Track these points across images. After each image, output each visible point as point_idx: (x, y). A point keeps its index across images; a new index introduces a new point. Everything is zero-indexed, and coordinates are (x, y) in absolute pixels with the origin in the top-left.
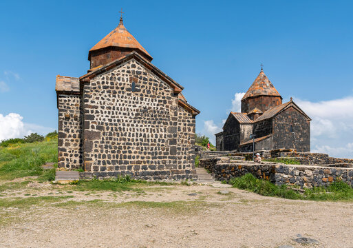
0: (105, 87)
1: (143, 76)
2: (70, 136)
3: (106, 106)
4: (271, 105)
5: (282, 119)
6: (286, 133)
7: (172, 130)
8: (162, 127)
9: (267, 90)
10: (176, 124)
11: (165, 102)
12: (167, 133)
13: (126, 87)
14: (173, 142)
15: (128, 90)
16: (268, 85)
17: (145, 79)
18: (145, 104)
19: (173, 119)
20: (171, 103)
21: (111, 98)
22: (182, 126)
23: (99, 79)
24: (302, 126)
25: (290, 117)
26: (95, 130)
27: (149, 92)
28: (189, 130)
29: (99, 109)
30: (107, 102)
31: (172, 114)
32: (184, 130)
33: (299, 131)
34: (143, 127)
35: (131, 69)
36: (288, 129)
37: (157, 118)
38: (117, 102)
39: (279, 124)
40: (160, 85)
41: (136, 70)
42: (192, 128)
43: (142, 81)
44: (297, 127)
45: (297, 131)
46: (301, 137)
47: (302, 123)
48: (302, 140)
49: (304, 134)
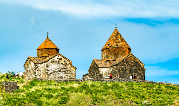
0: (52, 63)
1: (61, 59)
2: (38, 76)
3: (52, 68)
4: (122, 54)
5: (124, 65)
6: (127, 73)
7: (69, 73)
8: (67, 73)
9: (119, 44)
10: (70, 72)
11: (67, 66)
12: (68, 74)
13: (57, 62)
14: (70, 77)
15: (58, 63)
16: (120, 40)
17: (62, 60)
18: (62, 67)
19: (70, 70)
20: (69, 66)
21: (53, 66)
22: (72, 72)
23: (50, 61)
24: (138, 69)
25: (130, 63)
26: (50, 74)
27: (63, 63)
28: (74, 73)
29: (51, 69)
30: (52, 67)
31: (69, 69)
32: (73, 73)
33: (136, 72)
34: (62, 73)
35: (58, 58)
36: (129, 71)
37: (65, 70)
38: (55, 66)
39: (123, 68)
40: (66, 61)
41: (59, 57)
42: (75, 73)
43: (61, 60)
44: (135, 70)
45: (135, 72)
46: (137, 76)
47: (139, 67)
48: (139, 78)
49: (139, 73)
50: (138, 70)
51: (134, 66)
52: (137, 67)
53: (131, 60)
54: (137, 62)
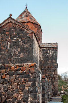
24: (22, 40)
25: (7, 33)
44: (16, 43)
45: (15, 47)
46: (20, 53)
47: (23, 37)
48: (22, 56)
49: (24, 49)
50: (21, 43)
51: (15, 37)
52: (20, 38)
53: (10, 28)
54: (21, 30)
